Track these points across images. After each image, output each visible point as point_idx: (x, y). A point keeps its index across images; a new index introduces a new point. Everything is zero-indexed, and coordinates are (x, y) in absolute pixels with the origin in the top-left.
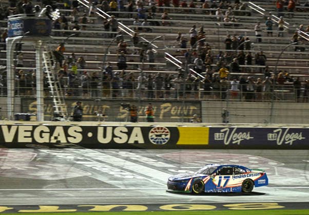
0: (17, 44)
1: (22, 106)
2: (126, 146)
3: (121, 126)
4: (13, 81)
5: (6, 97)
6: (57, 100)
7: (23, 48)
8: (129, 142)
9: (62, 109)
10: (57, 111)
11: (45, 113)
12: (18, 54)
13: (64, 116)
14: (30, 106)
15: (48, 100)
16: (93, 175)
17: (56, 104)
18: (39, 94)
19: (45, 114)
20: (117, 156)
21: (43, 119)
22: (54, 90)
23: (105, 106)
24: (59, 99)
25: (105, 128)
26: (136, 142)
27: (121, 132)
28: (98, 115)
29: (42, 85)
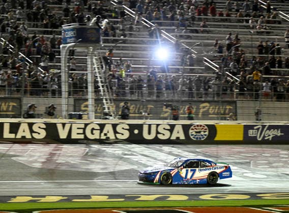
0: (70, 50)
1: (75, 106)
2: (168, 142)
3: (165, 123)
4: (67, 84)
5: (61, 98)
6: (106, 100)
7: (76, 54)
8: (172, 138)
9: (111, 109)
10: (106, 110)
11: (96, 112)
12: (71, 59)
13: (113, 115)
14: (83, 106)
15: (98, 101)
16: (139, 167)
17: (105, 104)
18: (91, 95)
20: (161, 151)
21: (94, 118)
22: (104, 91)
23: (149, 106)
24: (108, 100)
25: (150, 126)
26: (178, 138)
27: (164, 129)
28: (143, 114)
29: (93, 87)
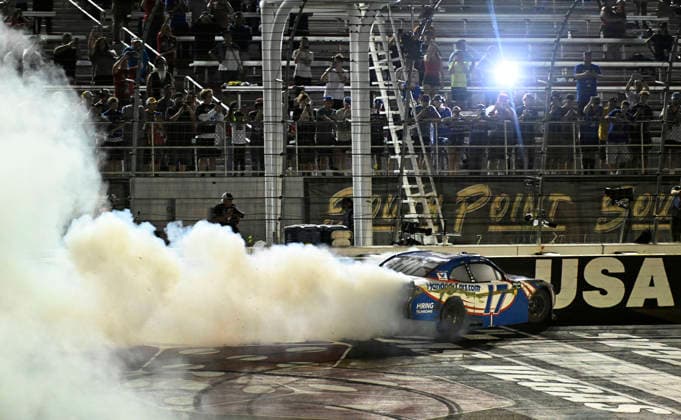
0: (293, 16)
1: (306, 202)
2: (619, 317)
3: (605, 254)
4: (280, 128)
5: (262, 175)
6: (412, 180)
7: (311, 27)
8: (630, 304)
9: (427, 209)
10: (413, 215)
11: (377, 221)
12: (296, 45)
13: (434, 229)
14: (333, 200)
15: (385, 185)
16: (518, 404)
17: (408, 193)
18: (360, 165)
19: (374, 225)
20: (593, 346)
21: (369, 241)
22: (404, 151)
23: (555, 198)
24: (419, 179)
25: (557, 263)
26: (651, 303)
27: (605, 272)
28: (536, 223)
29: (369, 138)
